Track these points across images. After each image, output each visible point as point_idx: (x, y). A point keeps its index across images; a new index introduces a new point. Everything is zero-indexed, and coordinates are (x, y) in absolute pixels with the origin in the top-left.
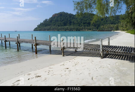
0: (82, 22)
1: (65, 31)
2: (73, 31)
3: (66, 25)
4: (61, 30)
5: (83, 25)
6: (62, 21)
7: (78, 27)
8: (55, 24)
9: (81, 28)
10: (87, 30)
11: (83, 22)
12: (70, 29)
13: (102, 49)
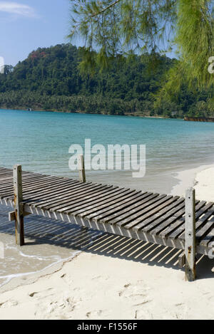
0: (132, 85)
1: (73, 111)
2: (99, 113)
3: (76, 93)
4: (57, 108)
5: (135, 94)
6: (65, 75)
7: (119, 102)
8: (35, 84)
9: (130, 104)
10: (149, 113)
11: (135, 86)
12: (90, 105)
13: (192, 236)
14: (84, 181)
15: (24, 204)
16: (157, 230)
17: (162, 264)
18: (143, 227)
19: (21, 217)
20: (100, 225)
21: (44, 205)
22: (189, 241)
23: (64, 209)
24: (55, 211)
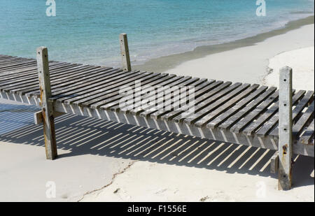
13: (288, 131)
14: (130, 70)
15: (54, 100)
16: (239, 126)
17: (245, 170)
18: (220, 123)
19: (52, 118)
20: (160, 122)
21: (81, 101)
22: (284, 138)
23: (110, 105)
24: (98, 107)
